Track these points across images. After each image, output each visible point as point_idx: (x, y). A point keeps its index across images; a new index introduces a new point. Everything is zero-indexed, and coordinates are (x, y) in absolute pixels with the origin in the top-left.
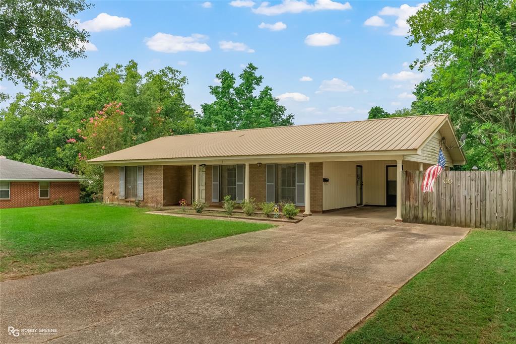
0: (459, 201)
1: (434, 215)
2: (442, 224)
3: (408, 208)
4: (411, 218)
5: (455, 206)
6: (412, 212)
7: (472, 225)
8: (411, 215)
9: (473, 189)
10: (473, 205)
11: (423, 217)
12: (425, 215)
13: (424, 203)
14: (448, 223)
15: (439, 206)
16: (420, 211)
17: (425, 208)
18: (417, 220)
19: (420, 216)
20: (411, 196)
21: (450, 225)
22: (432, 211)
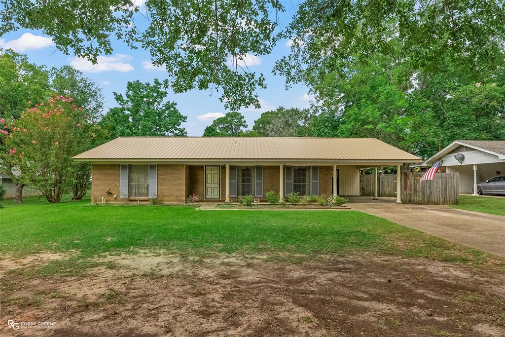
0: (434, 190)
1: (420, 199)
2: (425, 204)
3: (406, 195)
4: (408, 201)
5: (431, 193)
6: (408, 197)
7: (441, 203)
8: (408, 199)
9: (440, 183)
10: (441, 192)
11: (414, 200)
12: (415, 199)
13: (415, 192)
14: (428, 203)
15: (423, 193)
16: (413, 197)
17: (415, 195)
18: (411, 202)
19: (413, 200)
20: (408, 188)
21: (429, 204)
22: (419, 196)
